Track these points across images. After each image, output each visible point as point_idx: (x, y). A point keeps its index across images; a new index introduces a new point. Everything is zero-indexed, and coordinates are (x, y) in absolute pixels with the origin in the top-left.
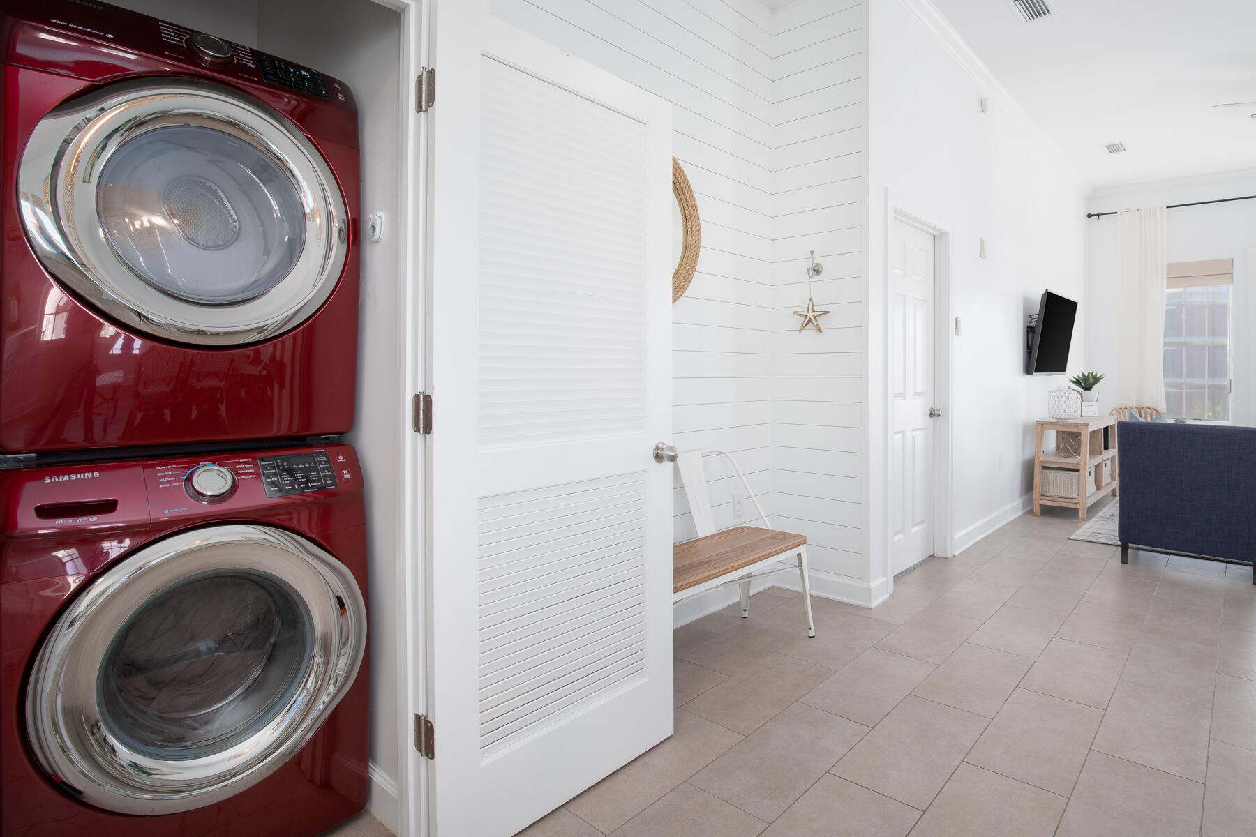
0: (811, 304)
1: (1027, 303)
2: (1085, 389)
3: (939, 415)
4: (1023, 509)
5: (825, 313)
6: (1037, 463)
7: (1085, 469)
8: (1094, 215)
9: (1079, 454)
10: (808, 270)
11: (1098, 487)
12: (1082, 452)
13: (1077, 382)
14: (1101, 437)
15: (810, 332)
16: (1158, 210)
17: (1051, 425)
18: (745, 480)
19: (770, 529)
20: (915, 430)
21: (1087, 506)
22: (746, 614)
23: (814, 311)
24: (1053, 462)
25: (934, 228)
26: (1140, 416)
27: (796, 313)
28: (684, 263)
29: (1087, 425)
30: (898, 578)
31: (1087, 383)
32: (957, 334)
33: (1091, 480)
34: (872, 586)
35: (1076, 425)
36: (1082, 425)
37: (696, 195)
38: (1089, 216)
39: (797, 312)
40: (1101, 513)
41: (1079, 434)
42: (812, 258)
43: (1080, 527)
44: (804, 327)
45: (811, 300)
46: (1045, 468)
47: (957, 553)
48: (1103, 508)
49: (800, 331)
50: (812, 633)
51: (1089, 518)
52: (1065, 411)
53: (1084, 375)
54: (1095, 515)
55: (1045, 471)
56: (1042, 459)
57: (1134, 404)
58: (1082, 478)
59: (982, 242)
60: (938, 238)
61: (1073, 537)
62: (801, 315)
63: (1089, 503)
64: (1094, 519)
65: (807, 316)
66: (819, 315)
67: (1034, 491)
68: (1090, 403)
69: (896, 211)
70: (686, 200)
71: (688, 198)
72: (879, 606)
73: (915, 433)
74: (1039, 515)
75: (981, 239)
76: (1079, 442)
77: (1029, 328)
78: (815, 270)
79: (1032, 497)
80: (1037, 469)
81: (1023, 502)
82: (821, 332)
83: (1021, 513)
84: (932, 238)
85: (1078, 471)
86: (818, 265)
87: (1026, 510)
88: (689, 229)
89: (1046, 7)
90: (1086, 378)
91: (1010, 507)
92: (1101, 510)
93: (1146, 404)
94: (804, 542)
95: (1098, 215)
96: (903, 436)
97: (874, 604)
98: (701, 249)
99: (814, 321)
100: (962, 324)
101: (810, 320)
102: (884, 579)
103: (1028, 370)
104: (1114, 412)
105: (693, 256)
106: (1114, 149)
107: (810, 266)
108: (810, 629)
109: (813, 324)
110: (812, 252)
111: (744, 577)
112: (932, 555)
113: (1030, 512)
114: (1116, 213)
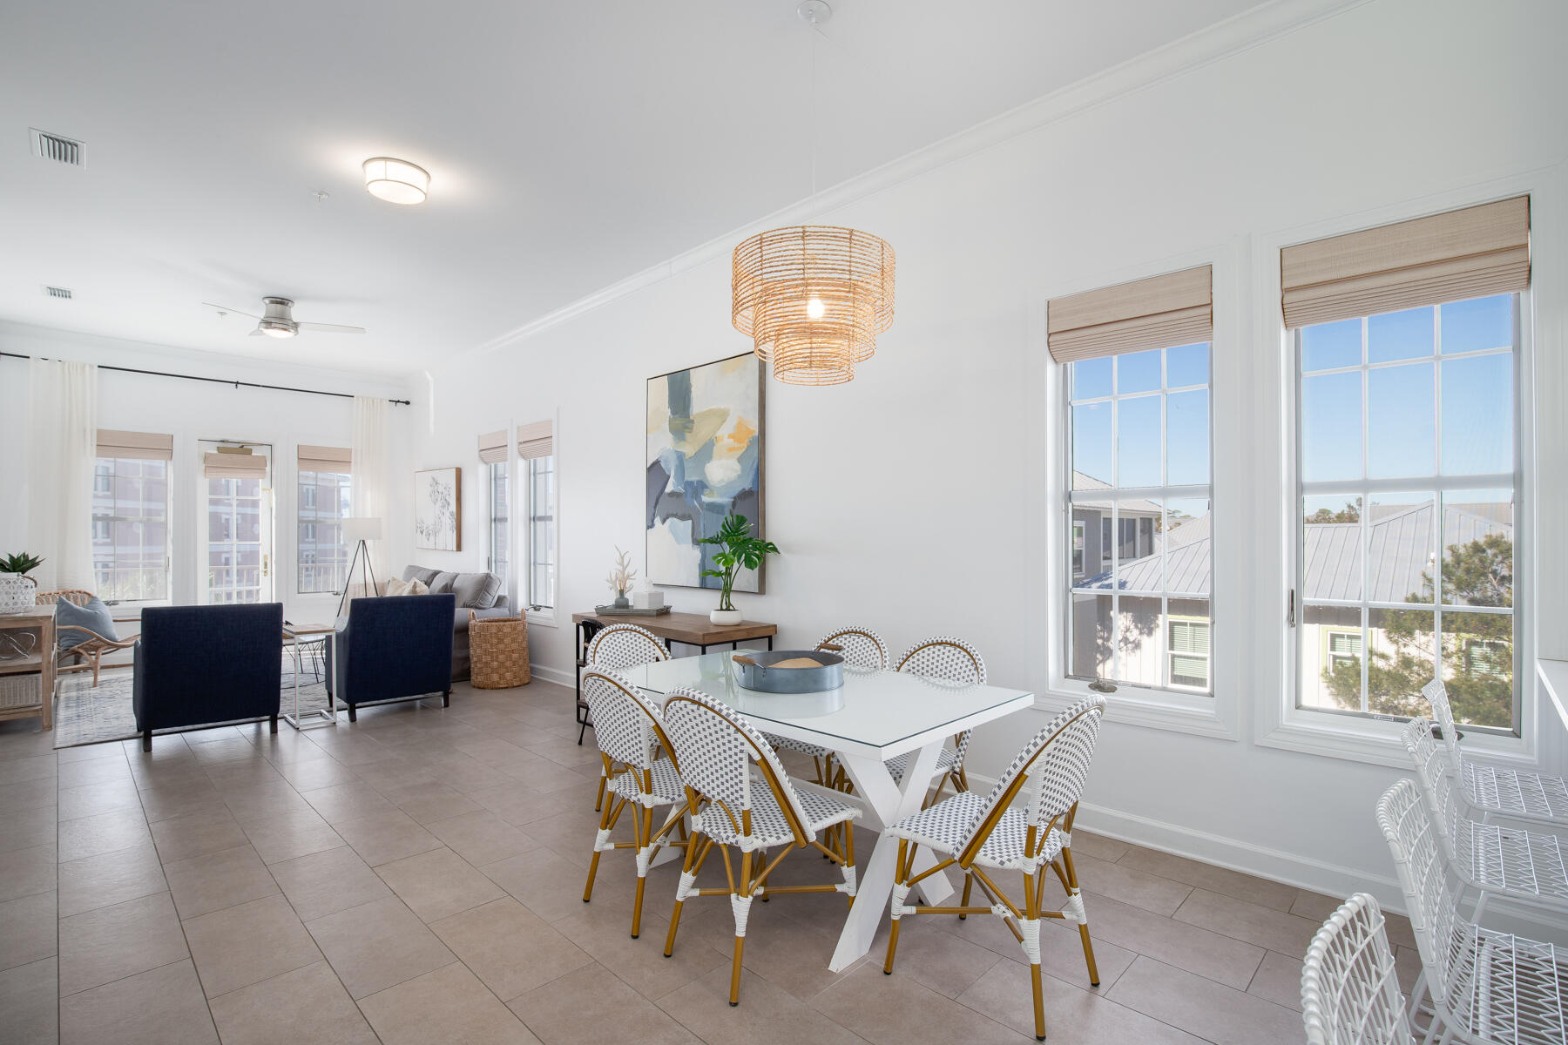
9: (39, 652)
16: (87, 368)
35: (34, 619)
36: (42, 618)
85: (38, 673)
89: (77, 157)
106: (59, 293)
114: (28, 357)
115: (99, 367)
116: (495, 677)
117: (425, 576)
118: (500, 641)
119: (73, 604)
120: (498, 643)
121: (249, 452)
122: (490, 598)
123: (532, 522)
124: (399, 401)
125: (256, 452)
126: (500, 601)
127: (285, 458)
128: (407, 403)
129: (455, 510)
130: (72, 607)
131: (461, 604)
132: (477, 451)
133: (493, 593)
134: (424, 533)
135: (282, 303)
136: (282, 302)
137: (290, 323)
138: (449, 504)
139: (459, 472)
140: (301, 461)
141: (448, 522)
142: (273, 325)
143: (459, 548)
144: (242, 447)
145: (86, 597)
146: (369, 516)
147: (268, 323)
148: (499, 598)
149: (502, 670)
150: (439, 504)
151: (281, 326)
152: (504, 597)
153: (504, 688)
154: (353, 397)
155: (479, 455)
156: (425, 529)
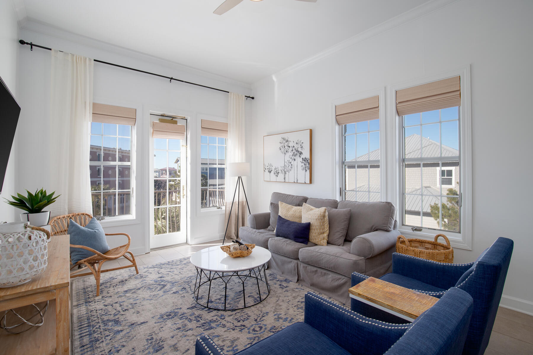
8: (27, 43)
16: (88, 59)
38: (21, 42)
95: (32, 45)
114: (50, 49)
115: (95, 60)
119: (79, 226)
121: (176, 122)
124: (249, 97)
125: (179, 123)
128: (253, 98)
129: (308, 157)
130: (79, 228)
134: (273, 172)
138: (301, 154)
139: (311, 131)
140: (203, 129)
141: (301, 165)
143: (311, 182)
144: (173, 119)
145: (87, 217)
154: (229, 92)
155: (336, 118)
156: (273, 169)
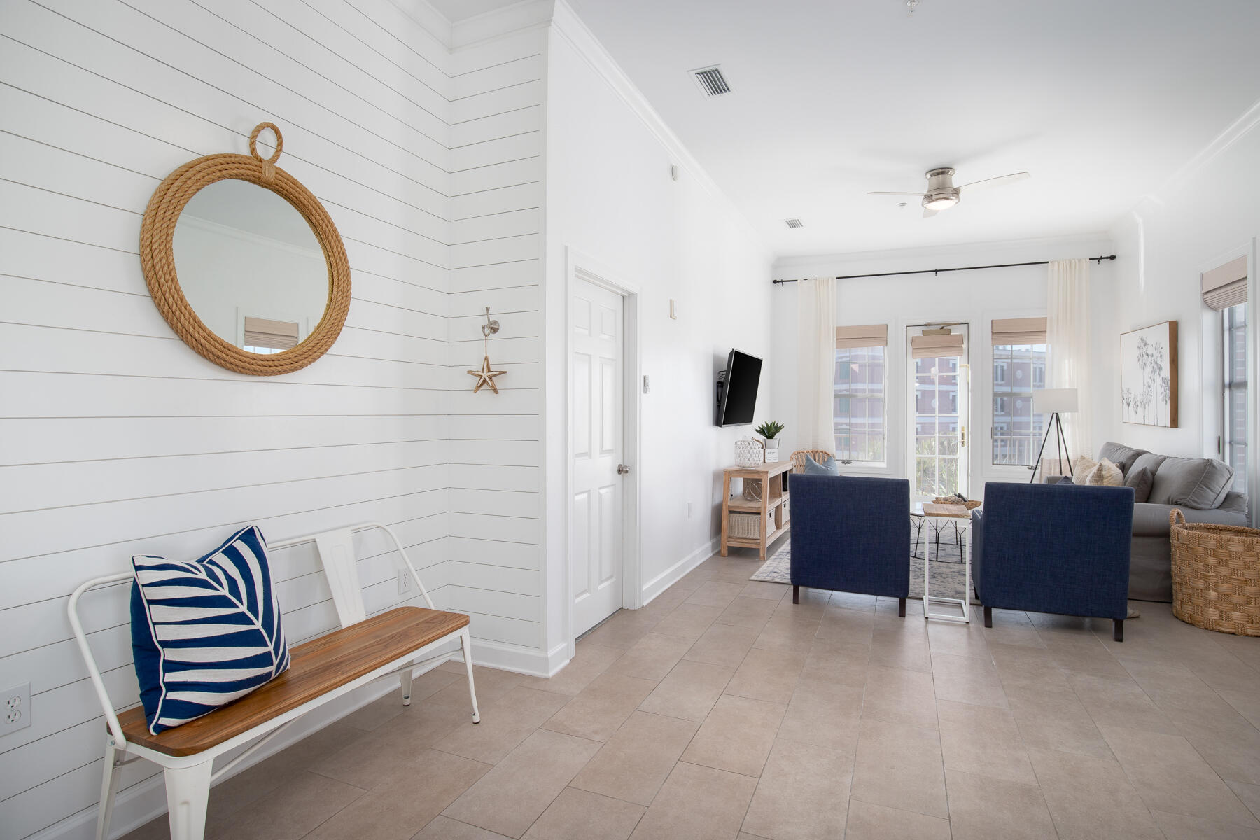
0: (486, 363)
1: (716, 360)
2: (768, 437)
3: (627, 472)
4: (712, 551)
5: (501, 373)
6: (724, 507)
7: (765, 512)
8: (779, 282)
9: (761, 498)
10: (483, 327)
11: (778, 527)
12: (763, 497)
13: (762, 431)
14: (780, 481)
15: (485, 393)
16: (830, 280)
17: (738, 472)
18: (404, 554)
19: (433, 608)
20: (603, 488)
21: (767, 546)
22: (408, 702)
23: (489, 371)
24: (738, 507)
25: (623, 290)
26: (815, 460)
27: (470, 372)
28: (328, 317)
29: (767, 472)
30: (580, 640)
31: (770, 432)
32: (645, 392)
33: (771, 522)
34: (549, 656)
35: (758, 472)
37: (344, 240)
38: (775, 282)
39: (472, 372)
40: (779, 551)
41: (761, 480)
42: (488, 315)
43: (759, 567)
44: (479, 387)
45: (486, 359)
46: (731, 512)
47: (645, 604)
48: (782, 545)
49: (476, 391)
50: (477, 719)
51: (769, 558)
52: (749, 460)
53: (767, 424)
54: (775, 552)
55: (732, 515)
56: (729, 504)
57: (810, 449)
58: (763, 520)
59: (672, 303)
60: (627, 299)
61: (753, 578)
62: (476, 375)
63: (769, 542)
64: (773, 557)
65: (482, 376)
66: (495, 375)
67: (722, 534)
68: (773, 451)
69: (577, 270)
70: (330, 245)
71: (333, 244)
72: (557, 675)
73: (602, 491)
74: (726, 555)
75: (671, 301)
76: (760, 487)
77: (718, 383)
78: (492, 328)
79: (721, 539)
80: (725, 513)
81: (713, 544)
82: (497, 393)
83: (710, 555)
84: (621, 298)
85: (759, 514)
86: (495, 322)
87: (715, 552)
88: (336, 279)
89: (726, 85)
90: (768, 427)
91: (700, 551)
92: (780, 547)
93: (820, 449)
94: (466, 623)
95: (782, 282)
96: (589, 497)
97: (551, 674)
98: (352, 302)
99: (490, 383)
100: (651, 382)
101: (485, 381)
102: (564, 645)
103: (718, 423)
104: (794, 456)
105: (340, 309)
106: (793, 224)
107: (486, 323)
108: (474, 715)
109: (488, 384)
110: (488, 309)
111: (404, 667)
112: (622, 608)
113: (719, 553)
114: (797, 281)
115: (838, 278)
116: (1213, 614)
117: (1123, 458)
118: (1221, 562)
120: (1219, 564)
121: (949, 332)
122: (1212, 496)
123: (1227, 392)
124: (1102, 258)
125: (955, 332)
126: (1230, 500)
127: (981, 334)
128: (1113, 258)
129: (1168, 375)
131: (1165, 498)
132: (1199, 296)
133: (1217, 489)
134: (1131, 405)
135: (942, 173)
136: (942, 171)
137: (950, 190)
138: (1160, 369)
139: (1174, 326)
140: (995, 335)
141: (1160, 391)
142: (934, 197)
143: (1175, 422)
144: (942, 328)
146: (1067, 387)
147: (929, 197)
148: (1228, 496)
149: (1225, 606)
150: (1149, 369)
151: (941, 196)
152: (1239, 496)
153: (1230, 633)
154: (1048, 262)
155: (1203, 299)
156: (1132, 399)
